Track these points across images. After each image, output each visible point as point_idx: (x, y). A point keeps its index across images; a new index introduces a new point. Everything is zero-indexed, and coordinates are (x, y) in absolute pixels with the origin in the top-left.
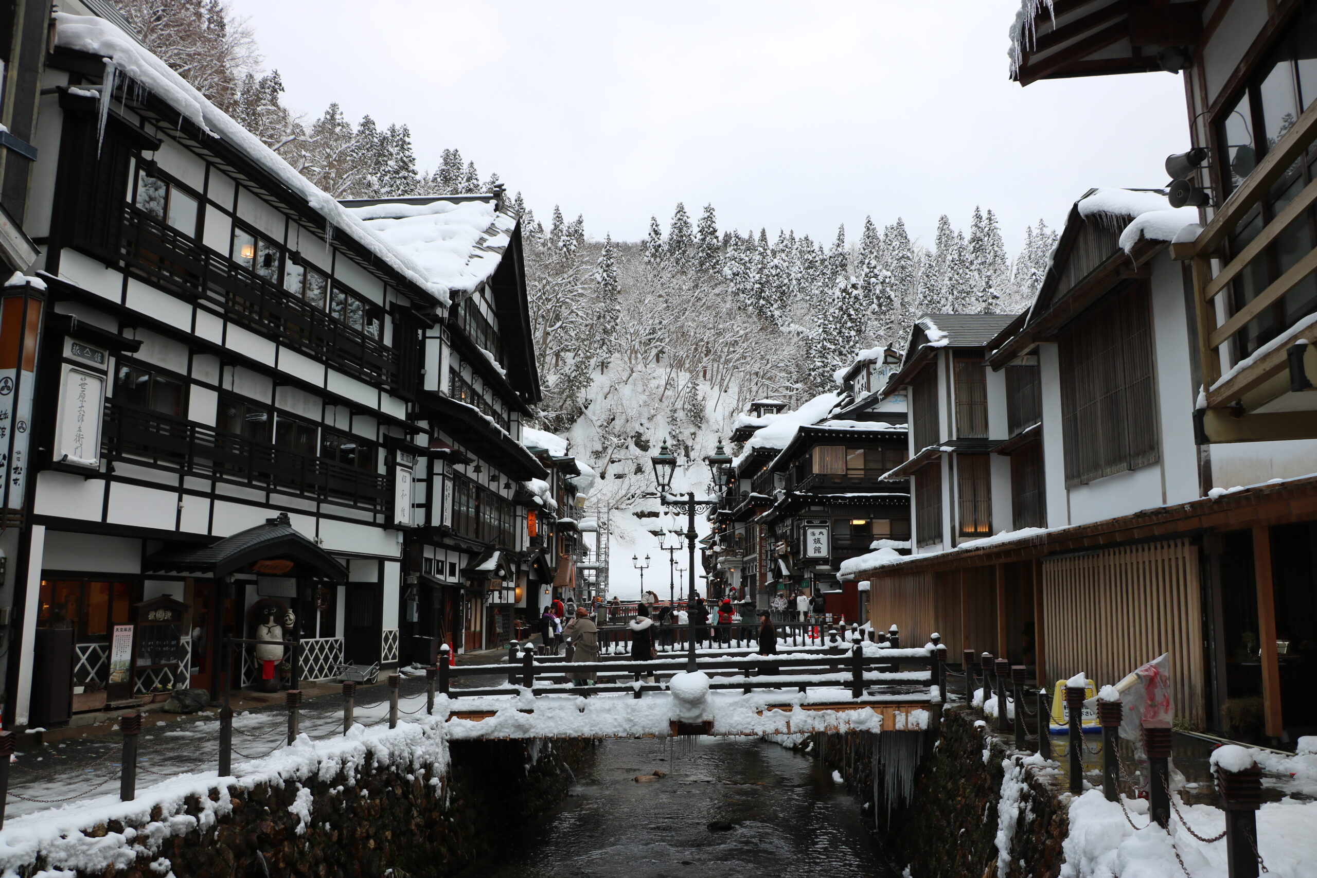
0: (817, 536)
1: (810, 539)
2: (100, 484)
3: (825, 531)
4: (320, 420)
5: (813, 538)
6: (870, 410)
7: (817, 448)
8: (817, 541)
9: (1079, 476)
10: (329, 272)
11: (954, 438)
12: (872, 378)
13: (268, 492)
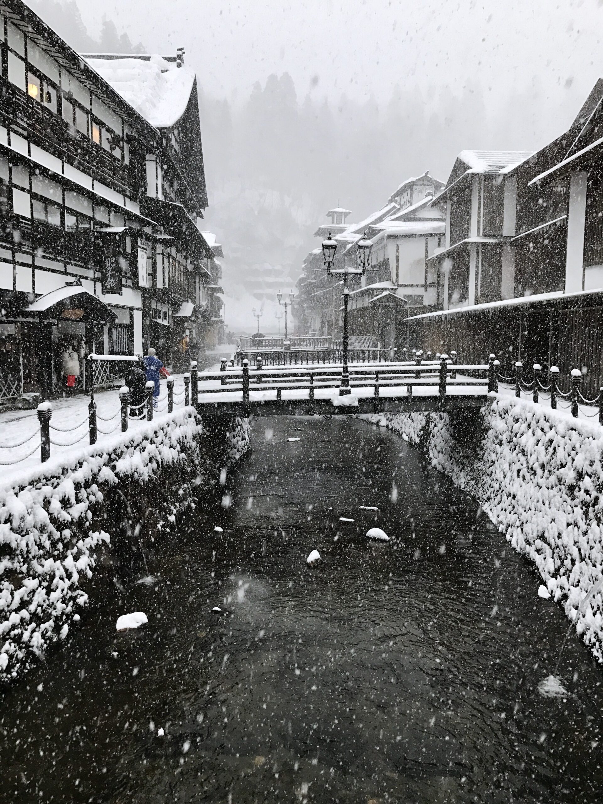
4: (91, 215)
6: (412, 216)
9: (594, 259)
10: (89, 109)
11: (481, 235)
12: (414, 195)
13: (66, 264)
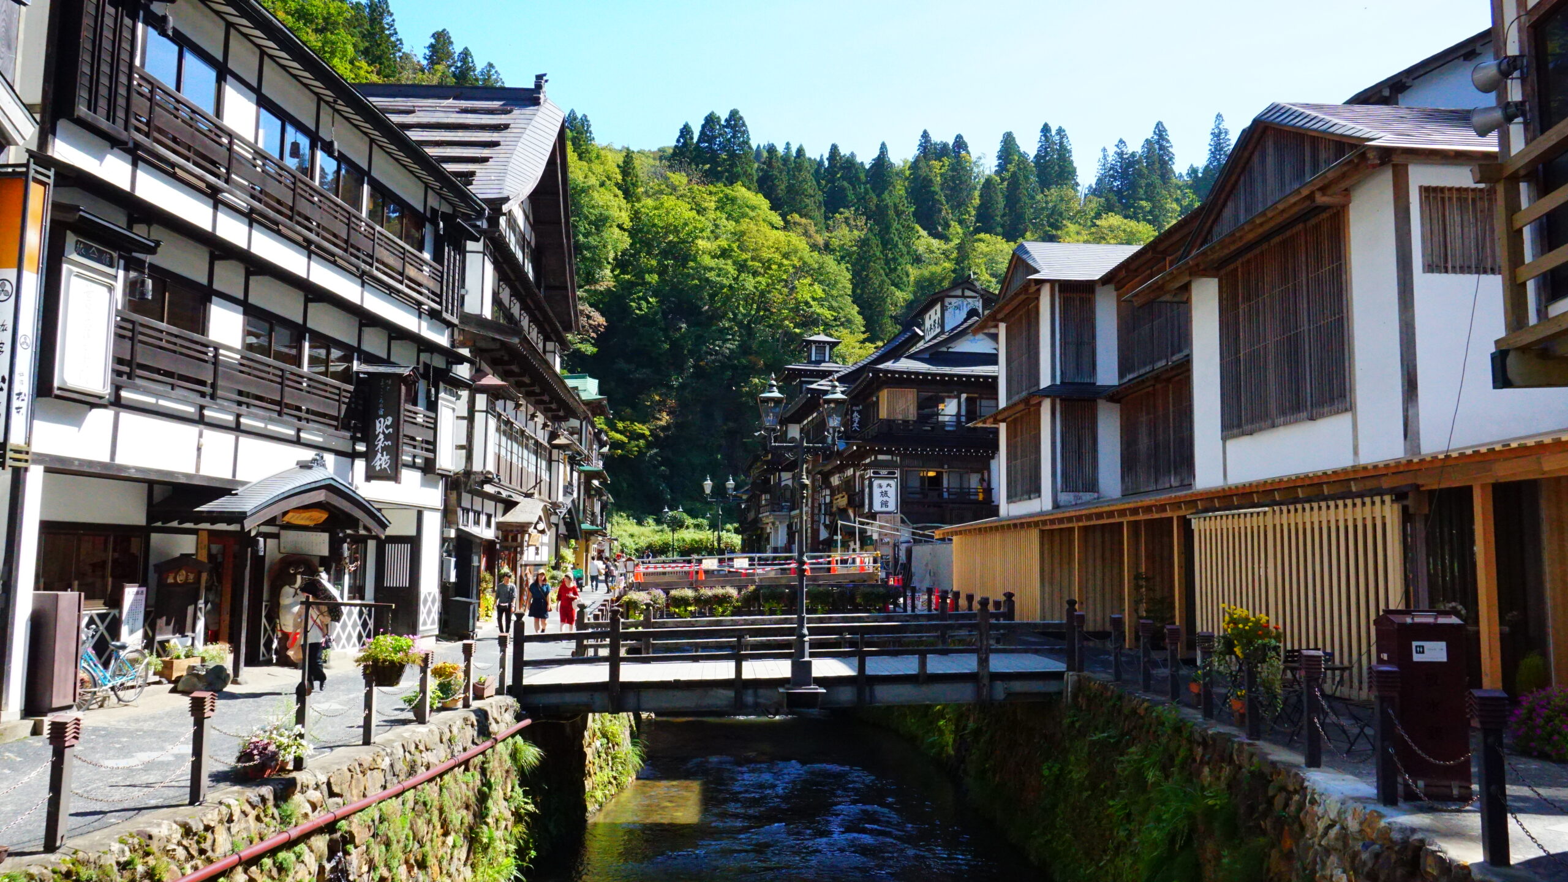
0: (884, 489)
1: (876, 491)
2: (108, 414)
3: (893, 483)
4: (356, 345)
5: (880, 490)
6: (944, 349)
7: (886, 391)
8: (885, 494)
9: (1239, 426)
10: (366, 168)
11: (1058, 382)
12: (947, 314)
13: (300, 427)
